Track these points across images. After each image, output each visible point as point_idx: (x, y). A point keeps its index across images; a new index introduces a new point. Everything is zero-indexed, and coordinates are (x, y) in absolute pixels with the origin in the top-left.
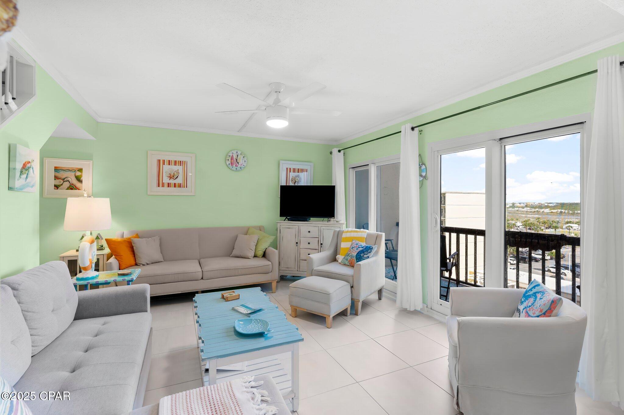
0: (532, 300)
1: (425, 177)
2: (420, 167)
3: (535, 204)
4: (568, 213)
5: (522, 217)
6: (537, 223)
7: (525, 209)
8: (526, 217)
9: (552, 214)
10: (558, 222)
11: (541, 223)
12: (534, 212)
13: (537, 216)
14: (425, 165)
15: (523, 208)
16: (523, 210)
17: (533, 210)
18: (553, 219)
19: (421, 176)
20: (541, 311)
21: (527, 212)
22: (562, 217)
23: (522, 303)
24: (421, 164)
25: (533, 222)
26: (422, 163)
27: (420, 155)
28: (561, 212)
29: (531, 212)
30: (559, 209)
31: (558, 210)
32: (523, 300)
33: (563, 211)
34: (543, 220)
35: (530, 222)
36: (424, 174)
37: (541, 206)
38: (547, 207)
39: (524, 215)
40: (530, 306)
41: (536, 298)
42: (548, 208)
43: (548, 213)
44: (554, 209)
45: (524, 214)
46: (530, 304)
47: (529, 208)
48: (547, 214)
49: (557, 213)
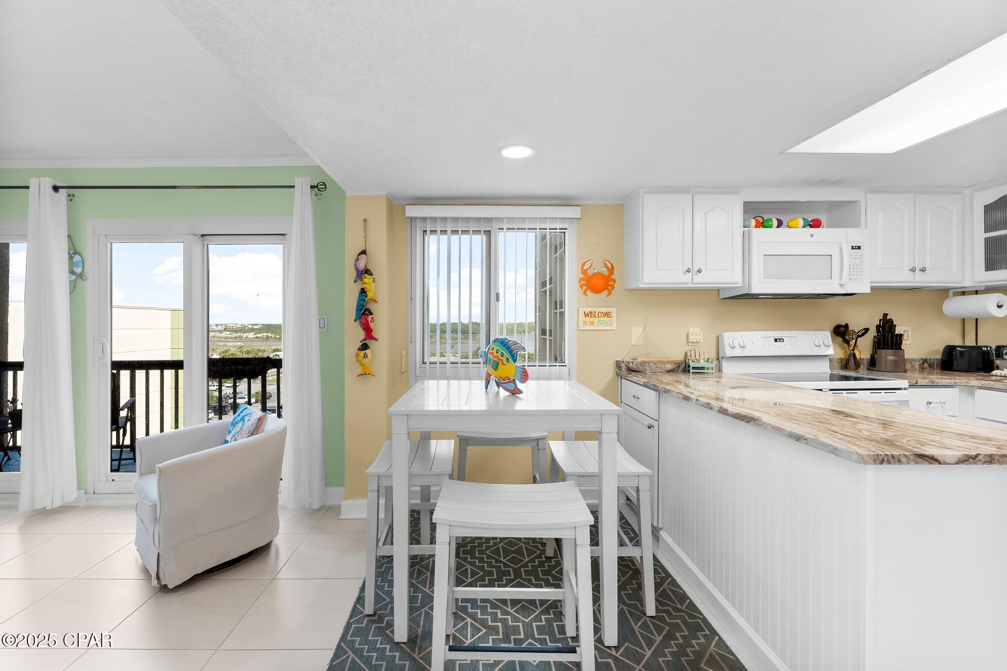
0: (240, 425)
1: (81, 276)
2: (71, 258)
3: (238, 326)
4: (275, 338)
5: (220, 346)
6: (239, 353)
7: (224, 334)
8: (225, 346)
9: (257, 340)
10: (264, 350)
11: (244, 353)
12: (236, 337)
13: (239, 344)
14: (80, 254)
15: (221, 332)
16: (221, 335)
17: (235, 335)
18: (257, 348)
19: (72, 272)
20: (249, 432)
21: (226, 338)
22: (269, 343)
23: (230, 432)
24: (71, 252)
25: (235, 353)
26: (74, 252)
27: (69, 236)
28: (268, 337)
29: (231, 338)
30: (265, 332)
31: (264, 334)
32: (231, 429)
33: (270, 335)
34: (247, 349)
35: (230, 353)
36: (78, 270)
37: (244, 329)
38: (252, 330)
39: (222, 344)
40: (238, 432)
41: (244, 421)
42: (252, 332)
43: (252, 338)
44: (260, 333)
45: (222, 341)
46: (238, 430)
47: (228, 333)
48: (252, 340)
49: (262, 338)
